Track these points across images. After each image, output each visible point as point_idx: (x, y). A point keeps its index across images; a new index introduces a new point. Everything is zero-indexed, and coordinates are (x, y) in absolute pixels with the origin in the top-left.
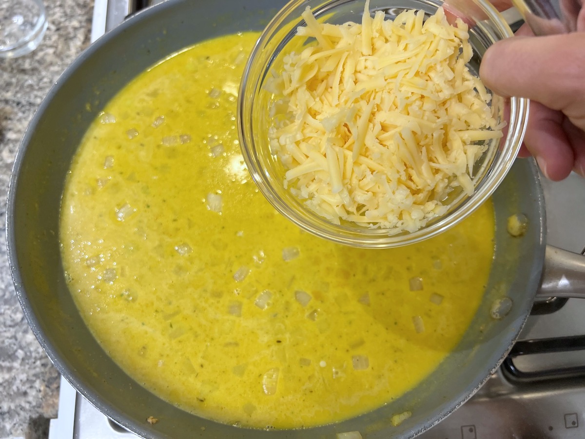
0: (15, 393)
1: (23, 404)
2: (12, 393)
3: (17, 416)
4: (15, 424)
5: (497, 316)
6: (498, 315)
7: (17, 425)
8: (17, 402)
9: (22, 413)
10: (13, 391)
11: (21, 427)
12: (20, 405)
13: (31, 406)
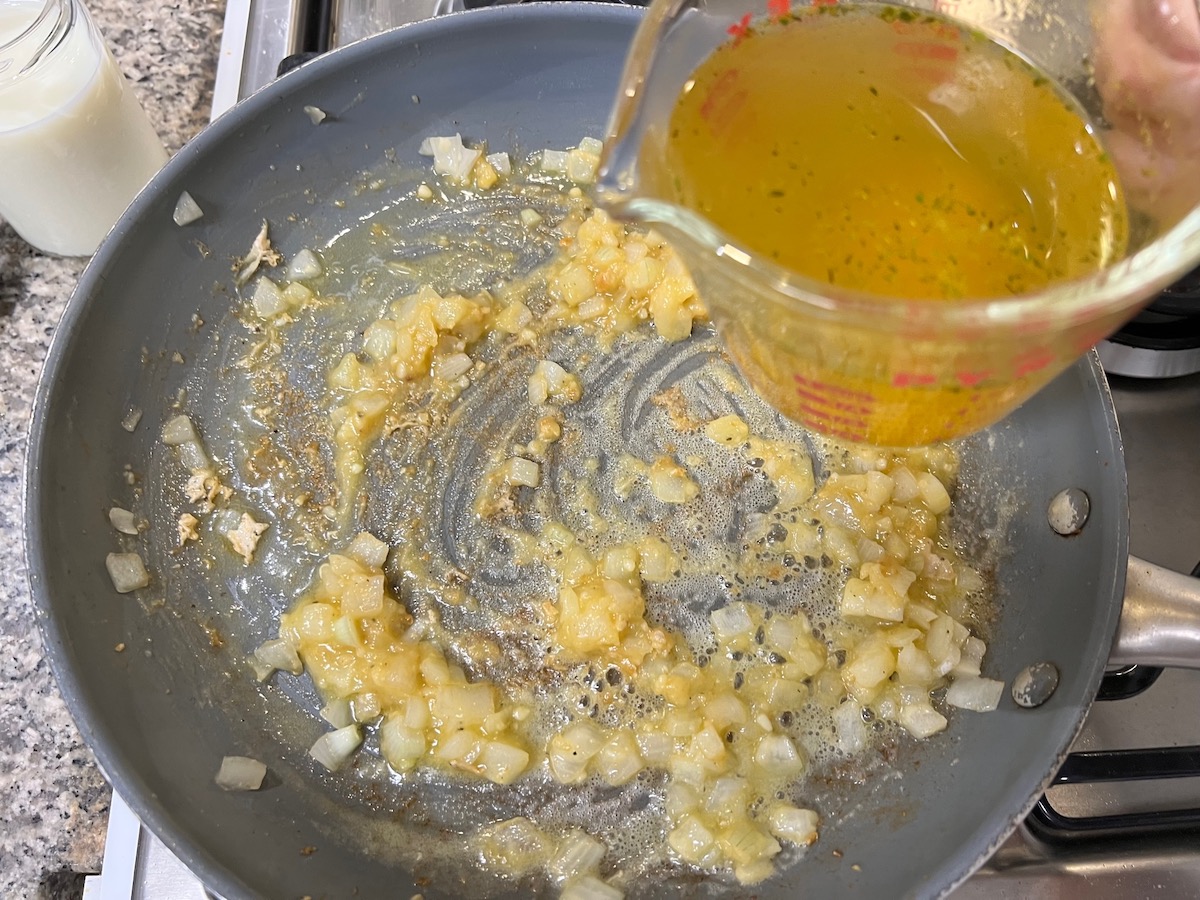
0: (15, 818)
1: (31, 843)
2: (10, 819)
3: (17, 866)
4: (11, 884)
5: (1026, 701)
6: (1029, 699)
7: (15, 886)
8: (20, 836)
9: (27, 859)
10: (12, 812)
11: (24, 891)
12: (24, 844)
13: (47, 846)
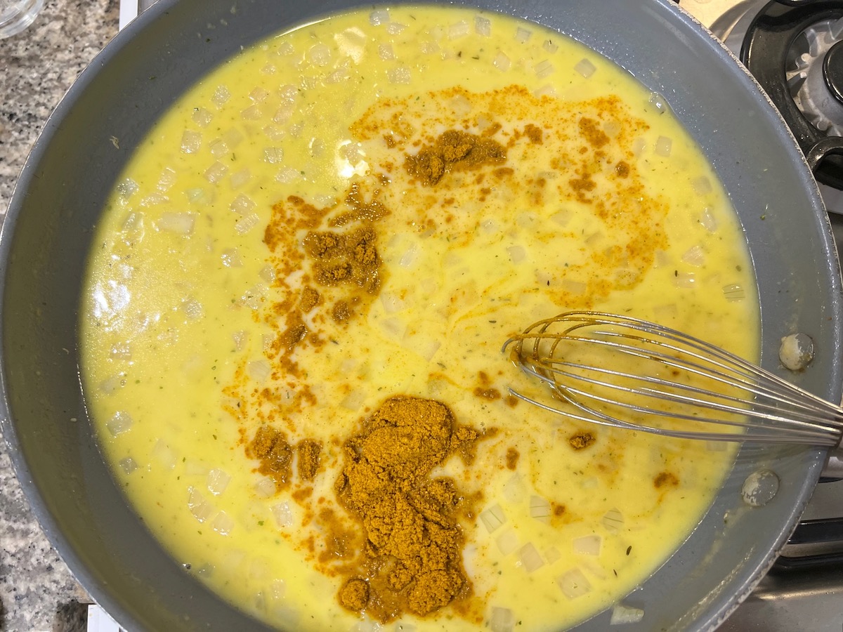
0: (35, 568)
1: (47, 585)
2: (31, 568)
3: (39, 601)
4: (37, 613)
5: (752, 501)
7: (40, 614)
8: (39, 581)
9: (46, 597)
10: (32, 564)
11: (46, 618)
12: (43, 586)
13: (59, 586)
